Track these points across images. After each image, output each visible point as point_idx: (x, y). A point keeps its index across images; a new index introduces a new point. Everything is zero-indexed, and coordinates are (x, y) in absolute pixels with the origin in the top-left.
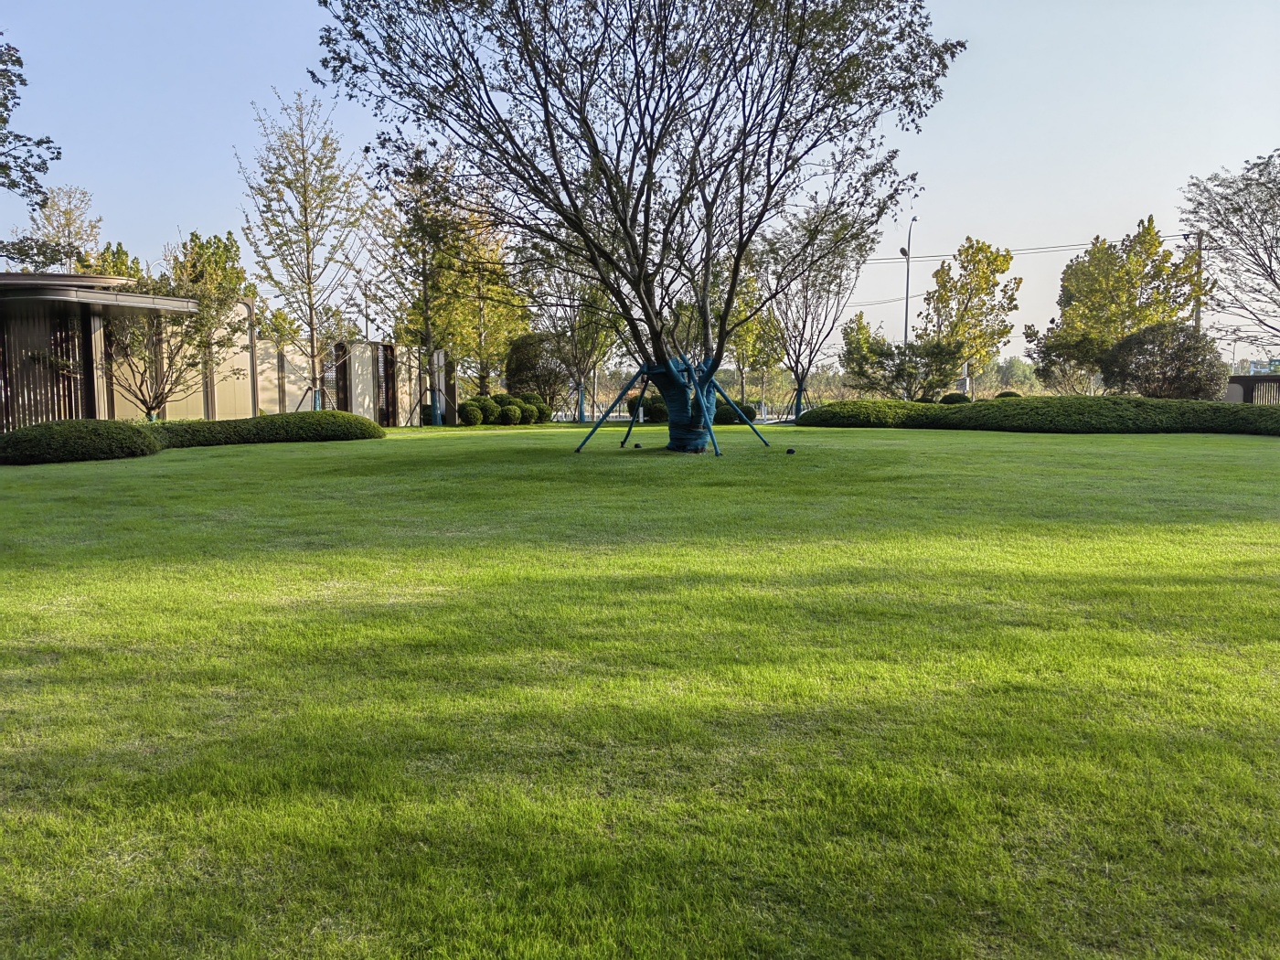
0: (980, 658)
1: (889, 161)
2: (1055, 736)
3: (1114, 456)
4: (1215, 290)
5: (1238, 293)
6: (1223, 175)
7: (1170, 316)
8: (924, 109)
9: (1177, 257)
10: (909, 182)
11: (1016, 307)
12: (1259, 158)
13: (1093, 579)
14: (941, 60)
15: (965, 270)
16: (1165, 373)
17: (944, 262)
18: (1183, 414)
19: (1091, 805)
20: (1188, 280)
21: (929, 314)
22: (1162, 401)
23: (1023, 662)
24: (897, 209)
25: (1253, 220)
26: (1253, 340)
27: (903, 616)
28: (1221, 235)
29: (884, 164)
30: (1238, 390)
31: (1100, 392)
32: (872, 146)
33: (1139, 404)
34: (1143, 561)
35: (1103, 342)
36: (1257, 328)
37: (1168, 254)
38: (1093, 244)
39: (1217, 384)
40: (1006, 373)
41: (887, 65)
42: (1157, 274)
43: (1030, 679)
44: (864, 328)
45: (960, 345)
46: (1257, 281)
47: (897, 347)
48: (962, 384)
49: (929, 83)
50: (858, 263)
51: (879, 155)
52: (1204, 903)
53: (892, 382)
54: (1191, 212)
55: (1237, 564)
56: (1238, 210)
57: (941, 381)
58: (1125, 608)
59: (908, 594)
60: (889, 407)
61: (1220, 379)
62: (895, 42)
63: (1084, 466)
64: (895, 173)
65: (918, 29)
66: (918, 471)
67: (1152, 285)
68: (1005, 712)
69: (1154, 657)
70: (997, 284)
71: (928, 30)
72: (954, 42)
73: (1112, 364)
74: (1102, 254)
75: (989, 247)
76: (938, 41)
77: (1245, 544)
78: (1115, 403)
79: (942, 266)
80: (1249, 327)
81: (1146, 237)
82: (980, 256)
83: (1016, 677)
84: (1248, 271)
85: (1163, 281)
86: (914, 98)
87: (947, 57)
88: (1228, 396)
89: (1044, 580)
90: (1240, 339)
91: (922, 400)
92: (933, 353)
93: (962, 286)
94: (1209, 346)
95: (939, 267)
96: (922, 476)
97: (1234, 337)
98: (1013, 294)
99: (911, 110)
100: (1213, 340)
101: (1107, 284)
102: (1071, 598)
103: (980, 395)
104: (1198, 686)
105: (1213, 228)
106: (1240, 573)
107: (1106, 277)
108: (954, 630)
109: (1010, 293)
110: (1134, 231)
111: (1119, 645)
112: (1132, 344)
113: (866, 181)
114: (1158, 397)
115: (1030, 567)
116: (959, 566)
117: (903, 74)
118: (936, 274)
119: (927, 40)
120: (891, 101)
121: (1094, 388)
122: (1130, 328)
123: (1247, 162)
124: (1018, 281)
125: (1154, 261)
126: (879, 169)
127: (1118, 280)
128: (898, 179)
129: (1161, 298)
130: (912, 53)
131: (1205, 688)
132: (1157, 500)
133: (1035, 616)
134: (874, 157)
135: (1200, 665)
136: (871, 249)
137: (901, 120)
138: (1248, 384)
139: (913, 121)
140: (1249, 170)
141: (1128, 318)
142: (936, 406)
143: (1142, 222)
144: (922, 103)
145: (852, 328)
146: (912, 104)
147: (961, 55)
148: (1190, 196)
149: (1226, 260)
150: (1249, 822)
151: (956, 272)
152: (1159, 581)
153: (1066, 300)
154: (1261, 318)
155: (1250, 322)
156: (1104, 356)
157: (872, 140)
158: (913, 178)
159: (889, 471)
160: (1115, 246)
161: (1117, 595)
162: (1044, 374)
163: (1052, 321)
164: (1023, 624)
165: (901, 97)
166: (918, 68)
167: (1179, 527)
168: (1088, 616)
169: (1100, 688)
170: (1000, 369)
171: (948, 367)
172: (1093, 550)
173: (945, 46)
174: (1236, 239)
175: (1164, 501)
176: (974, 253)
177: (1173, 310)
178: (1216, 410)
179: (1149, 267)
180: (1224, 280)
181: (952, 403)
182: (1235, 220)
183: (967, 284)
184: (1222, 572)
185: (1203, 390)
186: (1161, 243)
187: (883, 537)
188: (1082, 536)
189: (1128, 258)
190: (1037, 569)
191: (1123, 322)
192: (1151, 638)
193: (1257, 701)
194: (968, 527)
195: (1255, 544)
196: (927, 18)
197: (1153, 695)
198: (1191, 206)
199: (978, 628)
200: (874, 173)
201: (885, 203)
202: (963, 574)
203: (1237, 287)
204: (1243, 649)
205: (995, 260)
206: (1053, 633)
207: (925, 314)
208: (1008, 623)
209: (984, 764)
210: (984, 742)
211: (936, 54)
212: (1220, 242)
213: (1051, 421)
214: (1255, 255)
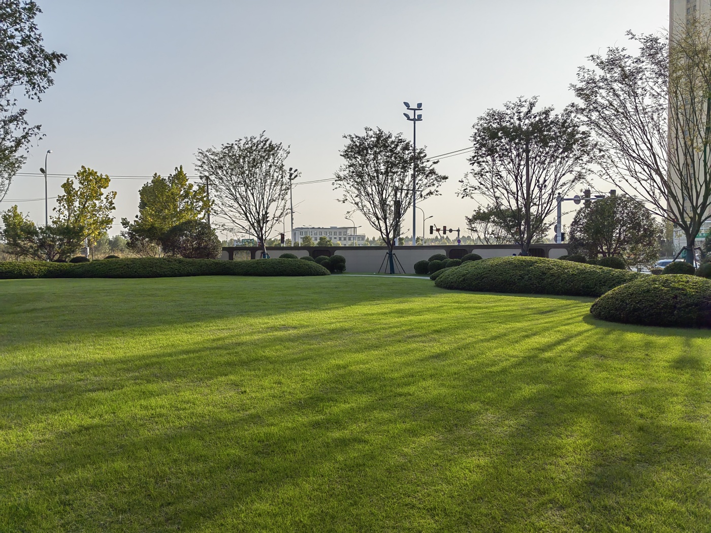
0: (66, 415)
1: (20, 115)
2: (104, 451)
3: (165, 289)
4: (213, 205)
5: (223, 207)
6: (213, 150)
7: (194, 217)
8: (42, 88)
9: (195, 188)
10: (36, 130)
11: (114, 208)
12: (228, 144)
13: (143, 357)
14: (51, 63)
15: (82, 184)
16: (193, 245)
17: (68, 179)
18: (201, 266)
19: (117, 485)
20: (202, 199)
21: (60, 209)
22: (191, 260)
23: (92, 412)
24: (29, 145)
25: (227, 173)
26: (231, 230)
27: (21, 398)
28: (214, 179)
29: (17, 117)
30: (226, 254)
31: (162, 256)
32: (8, 104)
33: (180, 261)
34: (170, 344)
35: (162, 229)
36: (232, 224)
37: (191, 186)
38: (154, 177)
39: (217, 251)
40: (114, 244)
41: (15, 57)
42: (187, 195)
43: (96, 421)
44: (18, 215)
45: (82, 228)
46: (231, 202)
47: (40, 228)
48: (84, 251)
49: (43, 74)
50: (10, 175)
51: (13, 111)
52: (167, 520)
53: (38, 250)
54: (199, 166)
55: (214, 340)
56: (221, 167)
57: (71, 249)
58: (156, 371)
59: (28, 383)
60: (35, 265)
61: (218, 248)
62: (19, 45)
63: (149, 295)
64: (26, 123)
65: (34, 41)
66: (49, 305)
67: (185, 201)
68: (77, 444)
69: (166, 395)
70: (102, 194)
71: (41, 43)
72: (59, 53)
73: (168, 240)
74: (158, 182)
75: (96, 173)
76: (49, 51)
77: (219, 330)
78: (169, 261)
79: (68, 181)
80: (229, 224)
81: (180, 177)
82: (91, 178)
83: (87, 421)
84: (227, 197)
85: (189, 199)
86: (34, 81)
87: (55, 61)
88: (221, 256)
89: (114, 362)
90: (225, 229)
91: (57, 261)
92: (64, 233)
93: (81, 194)
94: (212, 233)
95: (66, 182)
96: (50, 308)
97: (223, 228)
98: (112, 201)
99: (34, 88)
100: (215, 229)
101: (162, 199)
102: (128, 370)
103: (96, 257)
104: (185, 406)
105: (211, 175)
106: (214, 345)
107: (162, 195)
108: (55, 400)
109: (110, 200)
110: (174, 173)
111: (149, 392)
112: (177, 230)
113: (5, 125)
114: (190, 258)
115: (109, 355)
116: (65, 361)
117: (26, 65)
118: (64, 186)
119: (41, 49)
120: (19, 79)
121: (159, 253)
122: (176, 223)
123: (223, 145)
124: (115, 194)
125: (184, 189)
126: (13, 119)
127: (168, 197)
128: (28, 127)
129: (189, 207)
130: (31, 54)
131: (187, 406)
132: (182, 312)
133: (106, 383)
134: (10, 111)
135: (187, 395)
136: (18, 167)
137: (27, 92)
138: (231, 250)
139: (36, 94)
140: (224, 149)
141: (174, 217)
142: (67, 264)
143: (176, 168)
144: (41, 85)
145: (9, 216)
146: (34, 84)
147: (63, 62)
148: (199, 158)
149: (217, 191)
150: (196, 471)
151: (76, 186)
152: (176, 354)
153: (143, 206)
154: (234, 219)
155: (229, 221)
156: (162, 237)
157: (8, 101)
158: (38, 127)
159: (29, 306)
160: (165, 179)
161: (153, 364)
162: (131, 245)
163: (137, 217)
164: (98, 390)
165: (26, 79)
166: (36, 64)
167: (190, 324)
168: (136, 378)
169: (134, 418)
170: (110, 242)
171: (75, 240)
172: (145, 342)
173: (53, 54)
174: (221, 181)
175: (185, 311)
176: (86, 175)
177: (195, 214)
178: (217, 264)
179: (182, 192)
180: (217, 201)
181: (77, 262)
182: (220, 172)
183: (84, 193)
184: (206, 345)
185: (211, 254)
186: (187, 180)
187: (17, 349)
188: (141, 335)
189: (172, 186)
190: (113, 356)
191: (171, 219)
192: (167, 385)
193: (211, 408)
194: (75, 336)
195: (224, 329)
196: (40, 35)
197: (160, 415)
198: (200, 163)
199: (70, 396)
200: (11, 121)
201: (20, 140)
202: (66, 365)
203: (223, 204)
204: (209, 383)
205: (100, 180)
206: (115, 392)
207: (58, 209)
208: (90, 391)
209: (58, 478)
210: (61, 466)
211: (47, 58)
212: (214, 182)
213: (136, 272)
214: (229, 189)
